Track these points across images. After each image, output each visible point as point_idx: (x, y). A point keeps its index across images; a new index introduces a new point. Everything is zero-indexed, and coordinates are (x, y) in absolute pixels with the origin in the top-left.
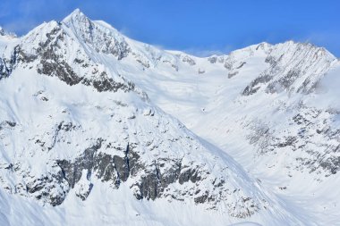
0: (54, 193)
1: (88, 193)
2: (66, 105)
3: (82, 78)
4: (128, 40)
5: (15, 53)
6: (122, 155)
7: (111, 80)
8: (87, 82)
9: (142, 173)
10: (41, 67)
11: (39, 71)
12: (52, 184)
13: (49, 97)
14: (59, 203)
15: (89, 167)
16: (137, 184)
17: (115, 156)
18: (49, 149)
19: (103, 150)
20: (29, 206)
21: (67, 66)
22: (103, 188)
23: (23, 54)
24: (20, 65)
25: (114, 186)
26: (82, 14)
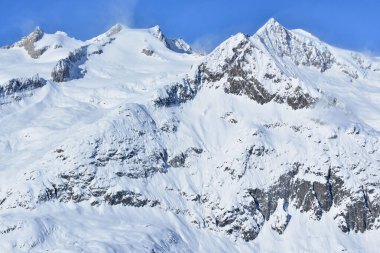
0: (247, 226)
1: (286, 226)
2: (257, 126)
3: (274, 95)
4: (331, 49)
5: (200, 72)
6: (323, 181)
7: (307, 95)
8: (280, 99)
9: (347, 201)
10: (228, 85)
11: (226, 91)
12: (244, 216)
13: (238, 119)
14: (253, 238)
15: (286, 196)
16: (342, 214)
17: (315, 183)
18: (240, 177)
19: (300, 176)
20: (219, 241)
21: (257, 83)
22: (303, 219)
23: (208, 73)
24: (205, 85)
25: (314, 217)
26: (277, 24)
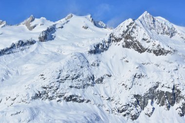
0: (133, 113)
1: (152, 113)
2: (138, 64)
3: (147, 49)
4: (175, 26)
5: (110, 37)
6: (171, 91)
7: (163, 49)
8: (150, 51)
9: (182, 101)
10: (124, 44)
11: (123, 46)
12: (131, 108)
13: (129, 60)
14: (136, 119)
15: (152, 98)
16: (180, 108)
17: (166, 92)
18: (130, 89)
19: (159, 88)
20: (118, 119)
21: (138, 43)
22: (160, 110)
23: (114, 38)
24: (113, 44)
25: (166, 109)
26: (148, 14)
